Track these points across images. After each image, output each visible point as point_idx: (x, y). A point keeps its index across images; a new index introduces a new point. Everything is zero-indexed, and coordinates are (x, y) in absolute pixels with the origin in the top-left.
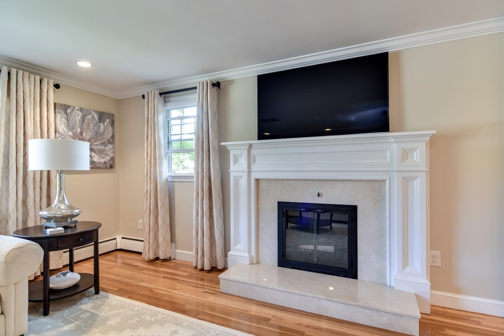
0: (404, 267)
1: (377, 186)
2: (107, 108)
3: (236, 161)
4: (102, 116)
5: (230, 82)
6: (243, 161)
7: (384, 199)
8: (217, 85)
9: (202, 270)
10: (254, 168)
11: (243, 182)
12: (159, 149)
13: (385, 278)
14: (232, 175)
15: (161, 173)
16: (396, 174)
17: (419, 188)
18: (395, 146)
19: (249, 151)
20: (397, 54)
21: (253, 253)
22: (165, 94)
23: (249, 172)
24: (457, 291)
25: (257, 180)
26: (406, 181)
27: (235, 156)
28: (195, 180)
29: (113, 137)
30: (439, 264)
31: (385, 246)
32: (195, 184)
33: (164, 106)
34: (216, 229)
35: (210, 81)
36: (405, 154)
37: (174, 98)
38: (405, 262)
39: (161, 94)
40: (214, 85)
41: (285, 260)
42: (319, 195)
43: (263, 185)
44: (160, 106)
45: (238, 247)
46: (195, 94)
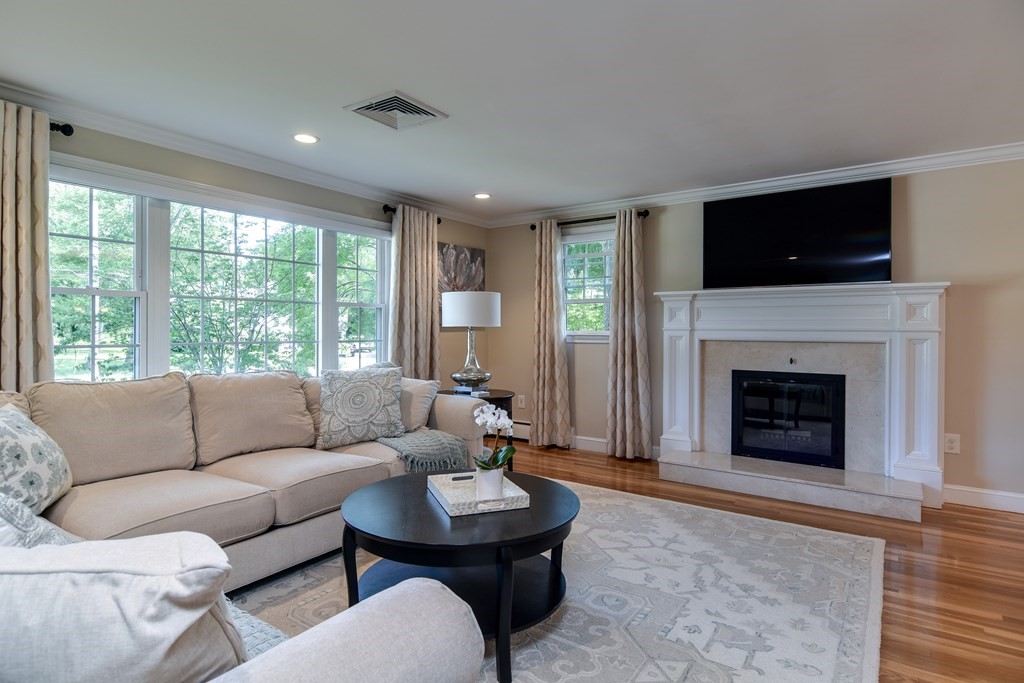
0: (908, 453)
1: (872, 350)
2: (478, 244)
3: (672, 316)
4: (476, 253)
5: (661, 209)
6: (683, 317)
7: (883, 367)
8: (643, 214)
9: (623, 458)
10: (698, 325)
11: (683, 344)
12: (557, 299)
13: (884, 468)
14: (666, 336)
15: (559, 330)
16: (898, 334)
17: (930, 354)
18: (898, 298)
19: (692, 302)
20: (904, 179)
21: (696, 438)
22: (565, 225)
23: (692, 331)
24: (981, 484)
25: (703, 342)
26: (912, 344)
27: (671, 309)
28: (611, 340)
29: (483, 281)
30: (957, 449)
31: (883, 426)
32: (611, 347)
33: (562, 240)
34: (642, 406)
35: (636, 207)
36: (911, 311)
37: (574, 230)
38: (910, 445)
39: (558, 224)
40: (639, 214)
41: (739, 448)
42: (792, 361)
43: (710, 348)
44: (557, 242)
45: (674, 429)
46: (613, 226)
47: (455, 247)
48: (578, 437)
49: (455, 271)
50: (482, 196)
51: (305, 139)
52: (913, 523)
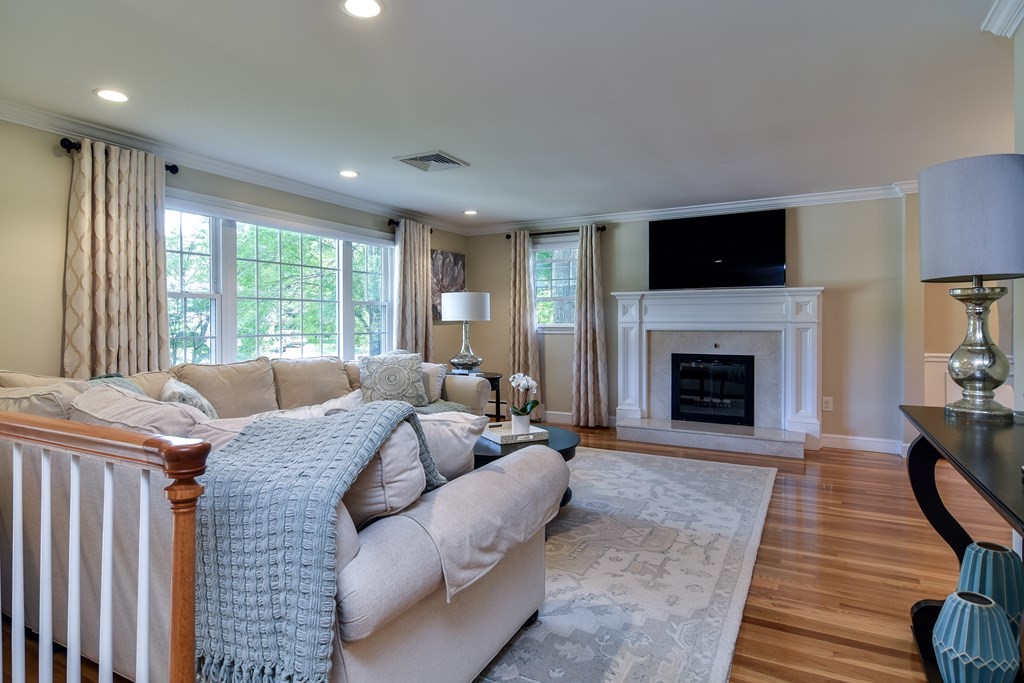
0: (797, 411)
1: (772, 337)
2: (460, 250)
3: (625, 311)
4: (458, 258)
5: (616, 225)
6: (634, 312)
7: (779, 348)
8: (602, 229)
9: (586, 427)
10: (645, 318)
11: (634, 333)
12: (530, 297)
13: (781, 423)
14: (620, 327)
15: (532, 324)
16: (790, 325)
17: (811, 338)
18: (790, 299)
19: (640, 301)
20: (794, 210)
21: (645, 408)
22: (536, 235)
23: (641, 323)
24: (847, 432)
25: (649, 332)
26: (800, 332)
27: (624, 306)
28: (575, 331)
29: (464, 282)
30: (831, 408)
31: (781, 393)
32: (576, 337)
33: (533, 248)
34: (601, 384)
35: (595, 223)
36: (799, 307)
37: (543, 240)
38: (798, 407)
39: (531, 235)
40: (598, 229)
41: (677, 414)
42: (716, 346)
43: (654, 337)
44: (530, 249)
45: (627, 401)
46: (577, 237)
47: (442, 253)
48: (548, 412)
49: (442, 273)
50: (471, 213)
51: (349, 174)
52: (799, 459)
